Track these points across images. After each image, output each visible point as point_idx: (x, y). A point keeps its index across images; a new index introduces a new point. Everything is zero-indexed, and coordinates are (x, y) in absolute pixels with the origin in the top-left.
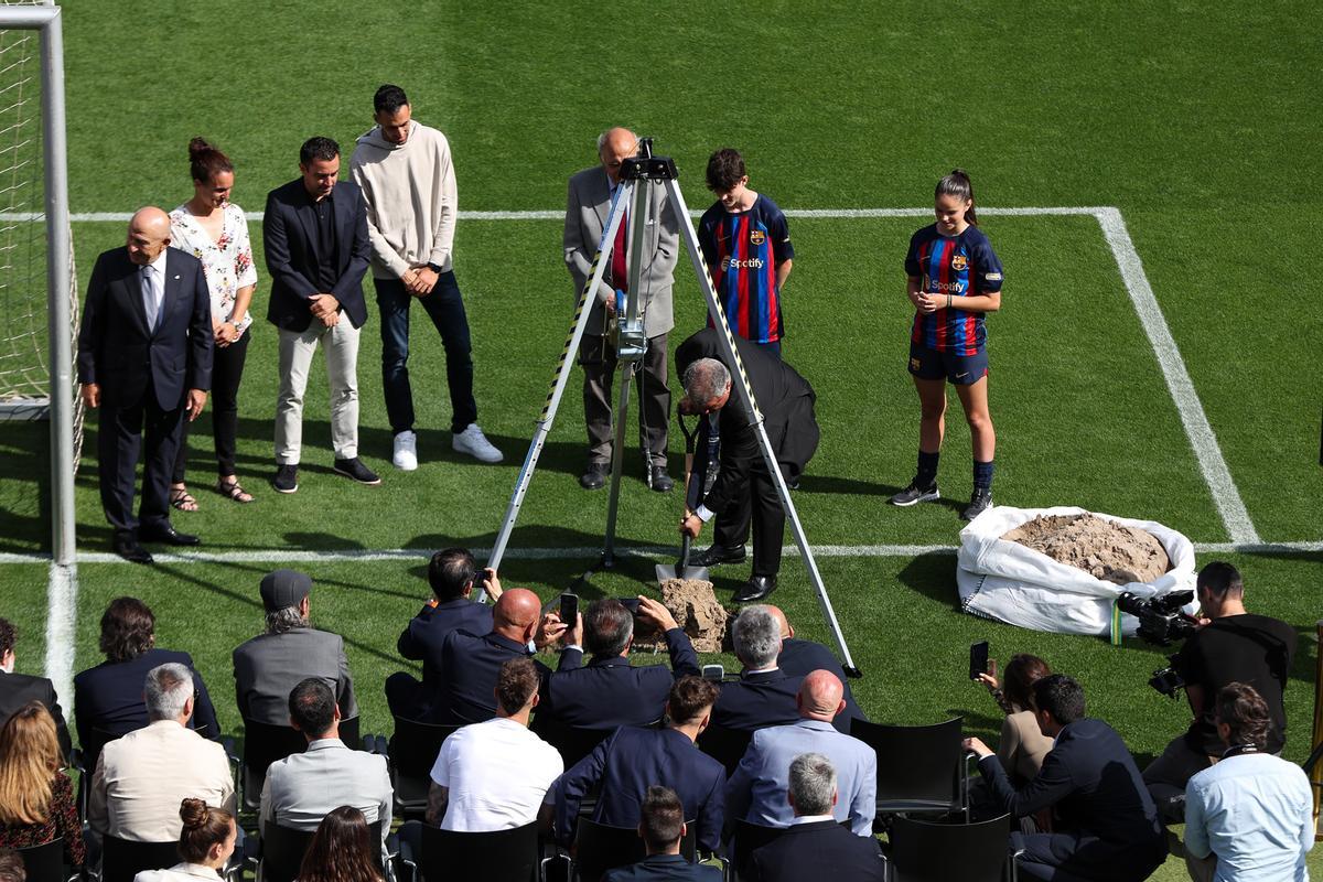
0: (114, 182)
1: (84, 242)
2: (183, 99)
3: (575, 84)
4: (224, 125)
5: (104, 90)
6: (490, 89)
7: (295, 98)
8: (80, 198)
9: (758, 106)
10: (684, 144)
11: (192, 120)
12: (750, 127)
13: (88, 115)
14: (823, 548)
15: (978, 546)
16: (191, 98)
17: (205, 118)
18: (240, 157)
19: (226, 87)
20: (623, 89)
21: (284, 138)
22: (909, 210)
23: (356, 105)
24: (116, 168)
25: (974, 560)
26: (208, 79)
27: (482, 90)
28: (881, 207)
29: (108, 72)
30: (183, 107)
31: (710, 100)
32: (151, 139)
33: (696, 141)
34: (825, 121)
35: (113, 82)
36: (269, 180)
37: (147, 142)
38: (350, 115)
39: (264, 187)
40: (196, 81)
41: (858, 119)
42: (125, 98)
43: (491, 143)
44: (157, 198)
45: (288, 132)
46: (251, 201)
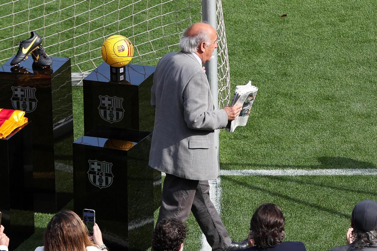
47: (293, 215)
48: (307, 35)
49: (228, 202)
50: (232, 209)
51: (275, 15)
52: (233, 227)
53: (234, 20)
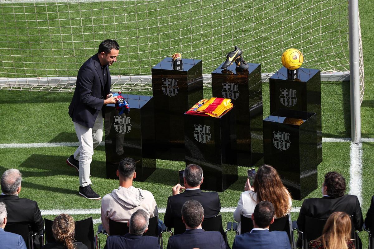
49: (367, 159)
50: (370, 164)
52: (371, 177)
53: (369, 38)
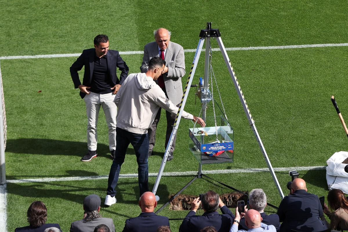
0: (14, 45)
1: (4, 67)
2: (38, 14)
3: (180, 4)
4: (53, 23)
5: (9, 12)
6: (149, 7)
7: (79, 12)
8: (2, 51)
9: (246, 10)
10: (220, 24)
11: (41, 22)
12: (244, 17)
13: (4, 21)
14: (277, 168)
15: (333, 166)
16: (41, 13)
17: (47, 21)
18: (59, 34)
19: (53, 9)
20: (197, 5)
21: (75, 27)
22: (303, 45)
23: (101, 14)
24: (15, 40)
25: (332, 171)
26: (47, 6)
27: (146, 7)
28: (293, 45)
29: (10, 5)
30: (39, 17)
31: (229, 8)
32: (27, 29)
33: (224, 23)
34: (271, 15)
35: (13, 9)
36: (70, 42)
37: (26, 30)
38: (99, 17)
39: (69, 45)
40: (42, 7)
41: (282, 13)
42: (17, 15)
43: (150, 26)
44: (30, 50)
45: (77, 25)
46: (64, 50)
47: (49, 204)
48: (54, 102)
49: (11, 198)
50: (14, 202)
51: (35, 91)
